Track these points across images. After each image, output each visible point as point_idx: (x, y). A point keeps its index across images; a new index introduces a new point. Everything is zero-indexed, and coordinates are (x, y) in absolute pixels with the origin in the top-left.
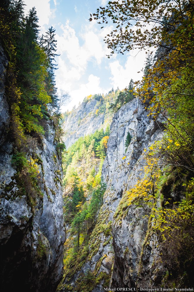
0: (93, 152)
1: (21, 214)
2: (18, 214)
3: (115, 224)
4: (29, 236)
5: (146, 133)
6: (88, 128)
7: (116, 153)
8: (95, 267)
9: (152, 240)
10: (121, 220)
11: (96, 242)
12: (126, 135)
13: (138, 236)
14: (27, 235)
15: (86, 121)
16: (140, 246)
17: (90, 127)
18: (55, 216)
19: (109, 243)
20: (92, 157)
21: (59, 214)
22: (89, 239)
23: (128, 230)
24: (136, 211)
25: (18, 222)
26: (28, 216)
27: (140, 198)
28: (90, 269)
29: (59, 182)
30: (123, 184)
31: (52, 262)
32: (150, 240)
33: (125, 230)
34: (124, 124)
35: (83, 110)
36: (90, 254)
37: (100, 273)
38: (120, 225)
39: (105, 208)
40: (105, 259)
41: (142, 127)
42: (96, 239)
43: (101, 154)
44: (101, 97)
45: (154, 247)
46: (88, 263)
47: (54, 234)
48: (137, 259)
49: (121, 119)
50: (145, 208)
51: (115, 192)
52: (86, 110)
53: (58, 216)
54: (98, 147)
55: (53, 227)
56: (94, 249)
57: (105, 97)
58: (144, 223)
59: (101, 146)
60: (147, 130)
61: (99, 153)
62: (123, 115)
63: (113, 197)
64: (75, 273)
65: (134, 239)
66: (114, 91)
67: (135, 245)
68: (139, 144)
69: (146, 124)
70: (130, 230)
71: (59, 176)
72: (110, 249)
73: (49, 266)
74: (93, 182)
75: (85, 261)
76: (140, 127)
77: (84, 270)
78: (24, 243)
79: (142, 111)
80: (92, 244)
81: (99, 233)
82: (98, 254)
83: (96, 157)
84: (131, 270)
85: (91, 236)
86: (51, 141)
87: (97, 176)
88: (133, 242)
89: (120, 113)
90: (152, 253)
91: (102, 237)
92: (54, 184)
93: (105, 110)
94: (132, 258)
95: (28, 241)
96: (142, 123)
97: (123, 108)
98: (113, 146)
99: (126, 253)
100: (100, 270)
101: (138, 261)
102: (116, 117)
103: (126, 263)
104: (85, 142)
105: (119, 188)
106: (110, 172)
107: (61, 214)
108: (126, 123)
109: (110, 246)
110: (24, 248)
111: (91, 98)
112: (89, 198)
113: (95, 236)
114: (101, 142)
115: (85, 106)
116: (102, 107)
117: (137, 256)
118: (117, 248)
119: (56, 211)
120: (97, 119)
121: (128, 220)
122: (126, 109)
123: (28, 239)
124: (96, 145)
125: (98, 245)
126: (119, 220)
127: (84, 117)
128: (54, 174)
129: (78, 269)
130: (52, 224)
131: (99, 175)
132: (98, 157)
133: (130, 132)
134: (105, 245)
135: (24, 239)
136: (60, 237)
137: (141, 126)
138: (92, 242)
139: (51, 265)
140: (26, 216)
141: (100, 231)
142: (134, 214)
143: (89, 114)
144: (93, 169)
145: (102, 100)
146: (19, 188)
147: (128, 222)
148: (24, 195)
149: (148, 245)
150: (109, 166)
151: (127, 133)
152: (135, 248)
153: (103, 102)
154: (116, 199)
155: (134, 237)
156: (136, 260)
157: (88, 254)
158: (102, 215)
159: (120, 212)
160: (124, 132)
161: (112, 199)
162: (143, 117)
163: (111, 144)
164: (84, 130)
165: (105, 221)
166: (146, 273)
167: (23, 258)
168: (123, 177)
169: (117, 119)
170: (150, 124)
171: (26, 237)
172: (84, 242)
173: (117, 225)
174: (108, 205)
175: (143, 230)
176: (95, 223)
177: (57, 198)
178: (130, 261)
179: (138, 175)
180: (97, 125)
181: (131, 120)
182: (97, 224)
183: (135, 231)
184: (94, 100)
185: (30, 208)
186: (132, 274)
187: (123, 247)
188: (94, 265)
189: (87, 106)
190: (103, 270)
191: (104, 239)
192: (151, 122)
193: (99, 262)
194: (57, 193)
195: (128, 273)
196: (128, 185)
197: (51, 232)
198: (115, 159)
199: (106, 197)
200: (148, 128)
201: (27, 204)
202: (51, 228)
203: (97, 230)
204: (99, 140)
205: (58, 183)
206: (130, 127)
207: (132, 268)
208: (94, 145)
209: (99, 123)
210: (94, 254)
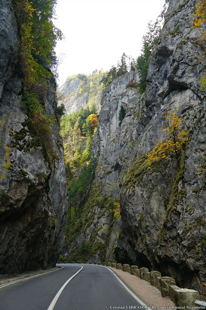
0: (79, 129)
1: (37, 169)
2: (34, 170)
3: (126, 192)
4: (45, 198)
5: (158, 95)
6: (71, 107)
7: (108, 128)
8: (90, 238)
9: (181, 205)
10: (134, 187)
11: (89, 215)
12: (119, 108)
13: (156, 203)
14: (43, 197)
15: (70, 100)
16: (158, 213)
17: (74, 106)
18: (59, 184)
19: (104, 215)
20: (78, 134)
21: (63, 182)
22: (82, 212)
23: (143, 197)
24: (153, 176)
25: (35, 180)
26: (46, 173)
27: (157, 162)
28: (85, 241)
29: (62, 147)
30: (119, 157)
31: (58, 232)
32: (178, 205)
33: (139, 197)
34: (117, 97)
35: (66, 89)
36: (84, 226)
37: (96, 243)
38: (133, 193)
39: (98, 181)
40: (100, 230)
41: (154, 89)
42: (89, 212)
43: (87, 132)
44: (85, 76)
45: (184, 211)
46: (82, 235)
47: (59, 203)
48: (155, 226)
49: (113, 93)
50: (162, 173)
51: (108, 165)
52: (70, 89)
53: (62, 184)
54: (84, 124)
55: (57, 195)
56: (88, 221)
57: (89, 77)
58: (162, 189)
59: (87, 123)
60: (160, 92)
61: (85, 131)
62: (116, 89)
63: (106, 171)
64: (69, 244)
65: (151, 206)
66: (98, 71)
67: (152, 211)
68: (148, 109)
69: (158, 85)
70: (145, 196)
71: (61, 140)
72: (105, 221)
73: (55, 237)
74: (79, 159)
75: (78, 232)
76: (150, 90)
77: (78, 242)
78: (40, 207)
79: (154, 72)
80: (86, 217)
81: (93, 206)
82: (92, 225)
83: (82, 135)
84: (148, 238)
85: (84, 209)
86: (51, 100)
87: (84, 153)
88: (151, 208)
89: (112, 87)
90: (182, 218)
91: (96, 209)
92: (56, 148)
93: (89, 89)
94: (149, 225)
95: (44, 204)
96: (154, 85)
97: (115, 81)
98: (105, 120)
99: (141, 220)
100: (96, 240)
101: (156, 228)
102: (108, 91)
103: (141, 231)
104: (70, 119)
105: (113, 161)
106: (102, 146)
107: (65, 182)
108: (119, 97)
109: (105, 218)
110: (40, 213)
111: (75, 77)
112: (76, 175)
113: (88, 209)
114: (87, 120)
115: (68, 84)
116: (86, 86)
117: (154, 223)
118: (128, 216)
119: (60, 178)
120: (81, 98)
121: (142, 186)
122: (119, 83)
123: (45, 202)
124: (82, 122)
125: (92, 218)
126: (132, 187)
127: (68, 96)
128: (56, 138)
129: (72, 240)
130: (57, 192)
131: (85, 152)
132: (84, 135)
133: (123, 106)
134: (100, 217)
135: (40, 201)
136: (64, 207)
137: (152, 88)
138: (85, 214)
139: (57, 235)
140: (43, 173)
141: (93, 204)
142: (150, 180)
143: (72, 93)
144: (79, 147)
145: (85, 79)
146: (33, 137)
147: (143, 189)
148: (40, 146)
149: (175, 210)
150: (101, 140)
151: (120, 106)
152: (153, 215)
153: (87, 82)
154: (110, 172)
155: (151, 204)
156: (153, 227)
157: (81, 226)
158: (95, 188)
159: (132, 179)
160: (117, 106)
161: (105, 173)
162: (154, 78)
163: (103, 118)
164: (68, 109)
165: (99, 194)
166: (170, 240)
167: (38, 225)
168: (118, 150)
169: (108, 93)
170: (164, 85)
171: (42, 200)
172: (76, 215)
173: (129, 193)
174: (101, 178)
175: (162, 196)
176: (88, 196)
177: (60, 165)
178: (147, 229)
179: (150, 140)
180: (81, 105)
181: (124, 94)
182: (89, 198)
183: (152, 198)
184: (78, 79)
185: (48, 164)
186: (149, 241)
187: (137, 214)
188: (89, 236)
189: (70, 86)
190: (99, 240)
191: (99, 211)
192: (165, 83)
193: (94, 234)
194: (60, 158)
195: (144, 241)
196: (138, 152)
197: (56, 201)
198: (107, 134)
199: (98, 171)
200: (161, 89)
201: (44, 158)
202: (56, 196)
203: (91, 203)
204: (85, 118)
205: (60, 148)
206: (123, 100)
207: (149, 235)
208: (80, 123)
209: (83, 103)
210: (88, 226)
